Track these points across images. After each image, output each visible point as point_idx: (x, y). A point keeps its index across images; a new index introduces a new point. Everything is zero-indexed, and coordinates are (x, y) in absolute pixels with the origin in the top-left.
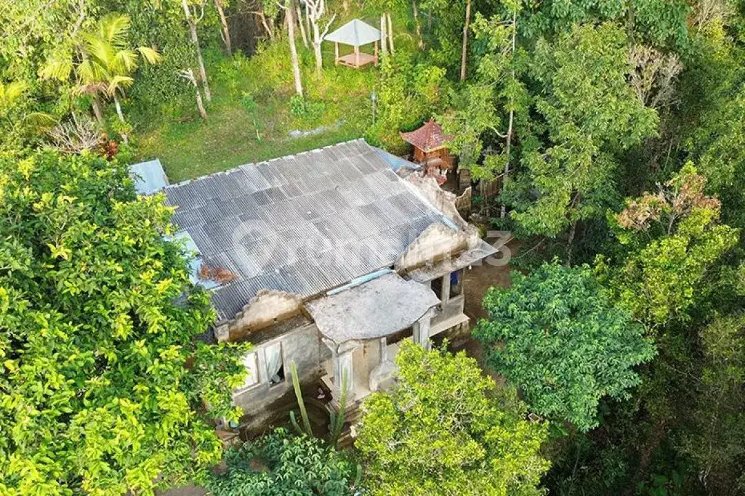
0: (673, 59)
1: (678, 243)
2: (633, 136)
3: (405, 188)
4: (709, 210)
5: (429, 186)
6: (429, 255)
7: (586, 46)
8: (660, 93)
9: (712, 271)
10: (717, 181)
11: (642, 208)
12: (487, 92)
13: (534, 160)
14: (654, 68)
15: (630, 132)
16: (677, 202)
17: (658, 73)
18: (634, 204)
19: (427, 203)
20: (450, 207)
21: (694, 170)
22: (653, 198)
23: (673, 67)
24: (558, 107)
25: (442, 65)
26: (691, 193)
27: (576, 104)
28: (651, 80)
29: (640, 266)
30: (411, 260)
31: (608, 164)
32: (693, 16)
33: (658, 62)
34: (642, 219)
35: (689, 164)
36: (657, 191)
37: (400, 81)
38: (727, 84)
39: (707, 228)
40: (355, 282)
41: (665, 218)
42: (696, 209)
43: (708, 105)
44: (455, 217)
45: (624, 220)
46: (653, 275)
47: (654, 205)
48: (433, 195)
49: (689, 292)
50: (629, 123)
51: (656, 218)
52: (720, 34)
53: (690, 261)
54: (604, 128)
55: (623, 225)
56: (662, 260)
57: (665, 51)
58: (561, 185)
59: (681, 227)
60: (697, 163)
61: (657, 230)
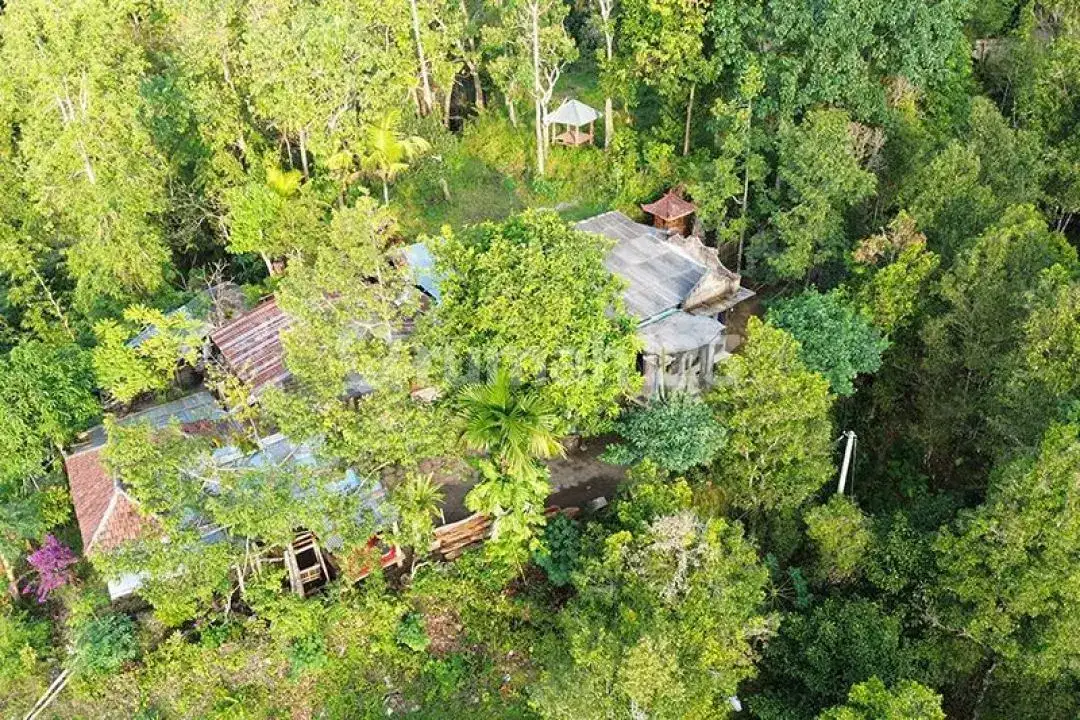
0: (879, 133)
1: (900, 266)
2: (858, 195)
3: (667, 248)
4: (919, 243)
5: (693, 245)
6: (705, 297)
7: (821, 128)
8: (871, 160)
9: (924, 285)
10: (922, 224)
11: (872, 246)
12: (730, 164)
13: (781, 218)
14: (864, 141)
15: (855, 192)
16: (897, 239)
17: (867, 145)
18: (865, 243)
19: (691, 260)
20: (714, 260)
21: (907, 217)
22: (879, 238)
23: (879, 139)
24: (800, 175)
25: (668, 142)
26: (906, 232)
27: (815, 173)
28: (863, 150)
29: (873, 289)
30: (691, 302)
31: (838, 219)
32: (890, 94)
33: (867, 136)
34: (872, 254)
35: (902, 212)
36: (881, 233)
37: (632, 157)
38: (921, 153)
39: (918, 256)
40: (654, 318)
41: (887, 252)
42: (909, 243)
43: (907, 170)
44: (720, 268)
45: (859, 256)
46: (884, 294)
47: (879, 243)
48: (697, 253)
49: (909, 304)
50: (855, 185)
51: (882, 253)
52: (913, 107)
53: (909, 279)
54: (836, 189)
55: (858, 260)
56: (890, 279)
57: (872, 126)
58: (804, 236)
59: (901, 256)
60: (908, 211)
61: (882, 262)
